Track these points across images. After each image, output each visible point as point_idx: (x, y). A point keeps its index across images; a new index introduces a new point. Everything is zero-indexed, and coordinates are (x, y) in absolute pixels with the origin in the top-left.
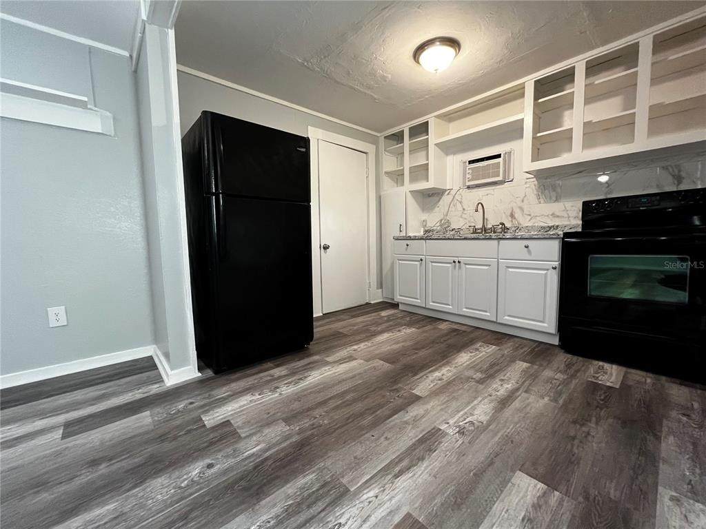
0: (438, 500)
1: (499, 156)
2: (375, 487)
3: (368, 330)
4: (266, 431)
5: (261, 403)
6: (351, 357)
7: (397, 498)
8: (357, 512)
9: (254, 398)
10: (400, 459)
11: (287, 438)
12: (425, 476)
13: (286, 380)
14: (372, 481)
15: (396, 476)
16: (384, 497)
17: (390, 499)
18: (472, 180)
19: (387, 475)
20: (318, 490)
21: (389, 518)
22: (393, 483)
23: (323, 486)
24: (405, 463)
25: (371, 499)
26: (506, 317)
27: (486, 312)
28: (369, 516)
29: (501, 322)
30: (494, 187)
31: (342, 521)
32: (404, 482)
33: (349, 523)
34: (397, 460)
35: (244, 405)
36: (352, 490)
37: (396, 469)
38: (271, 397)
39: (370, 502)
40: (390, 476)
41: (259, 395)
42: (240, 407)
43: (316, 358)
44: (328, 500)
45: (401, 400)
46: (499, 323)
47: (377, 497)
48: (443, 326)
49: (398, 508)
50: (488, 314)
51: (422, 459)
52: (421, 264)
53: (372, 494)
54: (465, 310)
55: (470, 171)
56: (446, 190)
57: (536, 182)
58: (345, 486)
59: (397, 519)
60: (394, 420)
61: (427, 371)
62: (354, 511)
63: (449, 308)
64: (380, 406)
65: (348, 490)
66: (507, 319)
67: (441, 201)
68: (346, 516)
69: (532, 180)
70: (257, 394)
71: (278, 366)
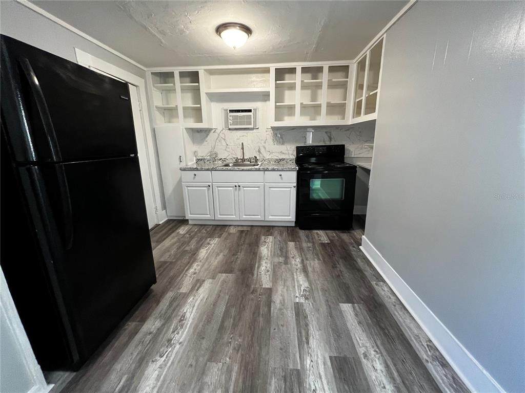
0: (332, 341)
1: (250, 111)
2: (306, 357)
3: (185, 252)
4: (207, 379)
5: (173, 363)
6: (198, 281)
7: (319, 354)
8: (313, 377)
9: (159, 364)
10: (300, 333)
11: (229, 371)
12: (317, 333)
13: (168, 328)
14: (302, 356)
15: (308, 343)
16: (315, 358)
17: (318, 357)
18: (233, 124)
19: (304, 346)
20: (285, 385)
21: (326, 366)
22: (310, 348)
23: (285, 381)
24: (304, 333)
25: (311, 366)
26: (270, 217)
27: (258, 215)
28: (319, 374)
29: (268, 220)
30: (247, 132)
31: (313, 387)
32: (313, 343)
33: (317, 386)
34: (299, 334)
35: (159, 376)
36: (299, 368)
37: (304, 340)
38: (175, 351)
39: (312, 367)
40: (306, 345)
41: (161, 356)
42: (157, 379)
43: (170, 295)
44: (296, 385)
45: (264, 297)
46: (266, 221)
47: (312, 361)
48: (232, 230)
49: (324, 358)
50: (259, 217)
51: (307, 325)
52: (208, 190)
53: (309, 362)
54: (244, 217)
55: (231, 118)
56: (212, 129)
57: (272, 132)
58: (294, 369)
59: (329, 363)
60: (274, 312)
61: (256, 269)
62: (312, 378)
63: (233, 217)
64: (258, 307)
65: (298, 371)
66: (271, 218)
67: (209, 137)
68: (312, 384)
69: (270, 130)
70: (158, 358)
71: (143, 320)
